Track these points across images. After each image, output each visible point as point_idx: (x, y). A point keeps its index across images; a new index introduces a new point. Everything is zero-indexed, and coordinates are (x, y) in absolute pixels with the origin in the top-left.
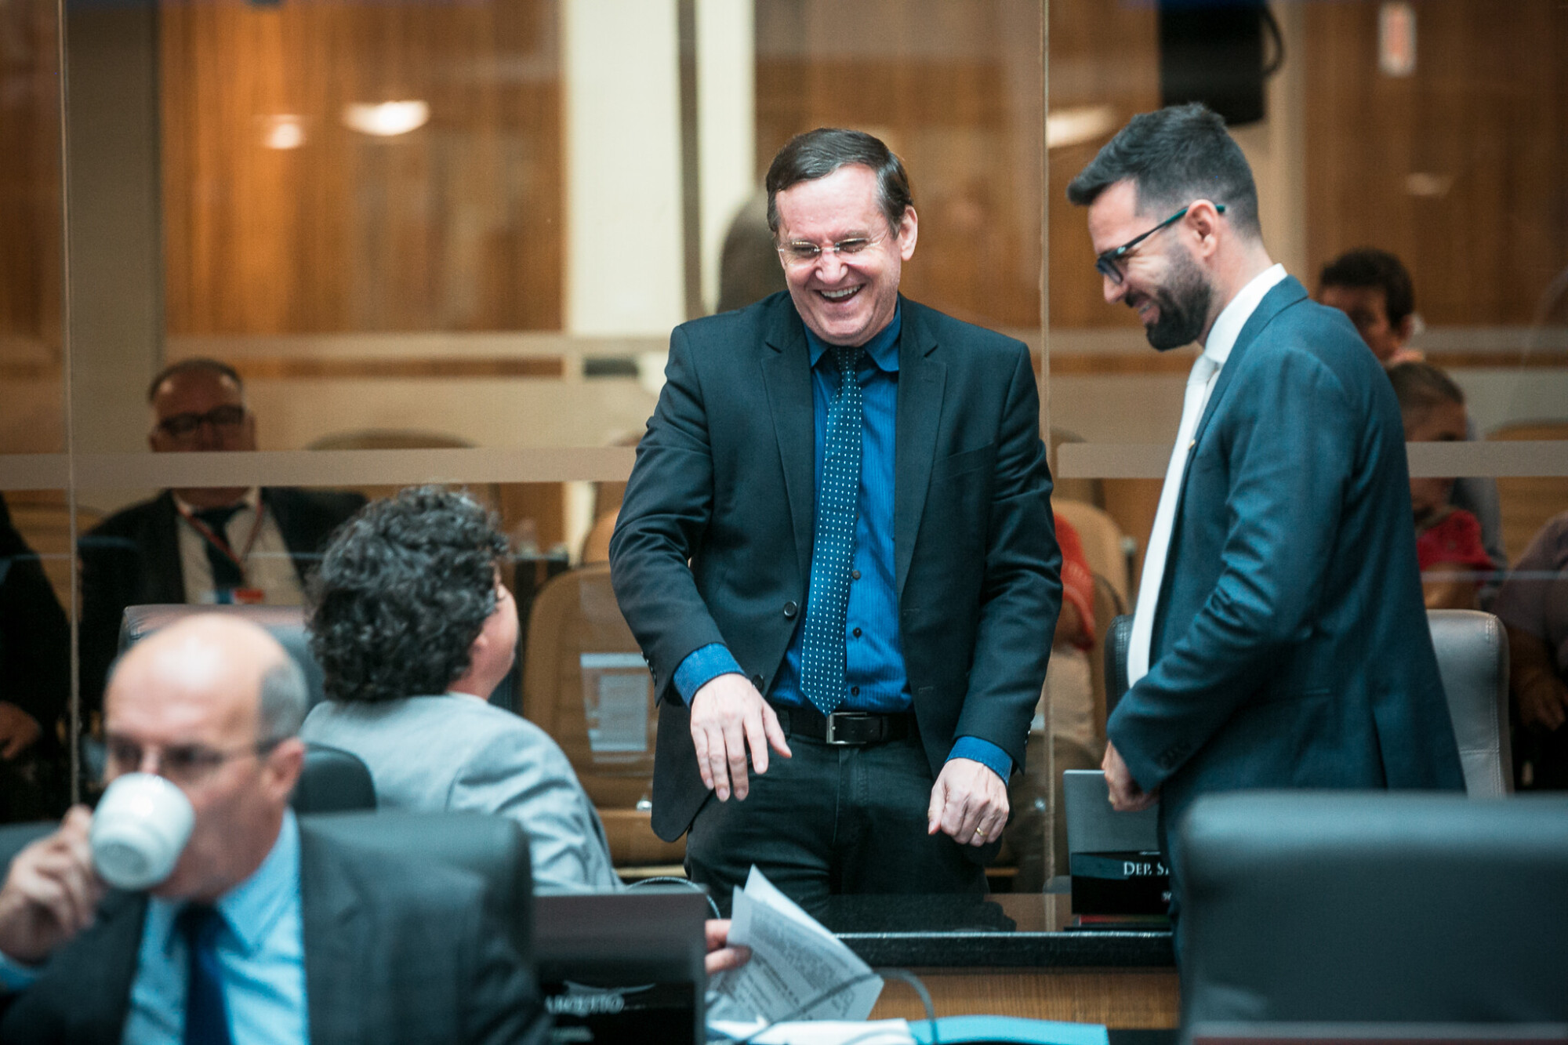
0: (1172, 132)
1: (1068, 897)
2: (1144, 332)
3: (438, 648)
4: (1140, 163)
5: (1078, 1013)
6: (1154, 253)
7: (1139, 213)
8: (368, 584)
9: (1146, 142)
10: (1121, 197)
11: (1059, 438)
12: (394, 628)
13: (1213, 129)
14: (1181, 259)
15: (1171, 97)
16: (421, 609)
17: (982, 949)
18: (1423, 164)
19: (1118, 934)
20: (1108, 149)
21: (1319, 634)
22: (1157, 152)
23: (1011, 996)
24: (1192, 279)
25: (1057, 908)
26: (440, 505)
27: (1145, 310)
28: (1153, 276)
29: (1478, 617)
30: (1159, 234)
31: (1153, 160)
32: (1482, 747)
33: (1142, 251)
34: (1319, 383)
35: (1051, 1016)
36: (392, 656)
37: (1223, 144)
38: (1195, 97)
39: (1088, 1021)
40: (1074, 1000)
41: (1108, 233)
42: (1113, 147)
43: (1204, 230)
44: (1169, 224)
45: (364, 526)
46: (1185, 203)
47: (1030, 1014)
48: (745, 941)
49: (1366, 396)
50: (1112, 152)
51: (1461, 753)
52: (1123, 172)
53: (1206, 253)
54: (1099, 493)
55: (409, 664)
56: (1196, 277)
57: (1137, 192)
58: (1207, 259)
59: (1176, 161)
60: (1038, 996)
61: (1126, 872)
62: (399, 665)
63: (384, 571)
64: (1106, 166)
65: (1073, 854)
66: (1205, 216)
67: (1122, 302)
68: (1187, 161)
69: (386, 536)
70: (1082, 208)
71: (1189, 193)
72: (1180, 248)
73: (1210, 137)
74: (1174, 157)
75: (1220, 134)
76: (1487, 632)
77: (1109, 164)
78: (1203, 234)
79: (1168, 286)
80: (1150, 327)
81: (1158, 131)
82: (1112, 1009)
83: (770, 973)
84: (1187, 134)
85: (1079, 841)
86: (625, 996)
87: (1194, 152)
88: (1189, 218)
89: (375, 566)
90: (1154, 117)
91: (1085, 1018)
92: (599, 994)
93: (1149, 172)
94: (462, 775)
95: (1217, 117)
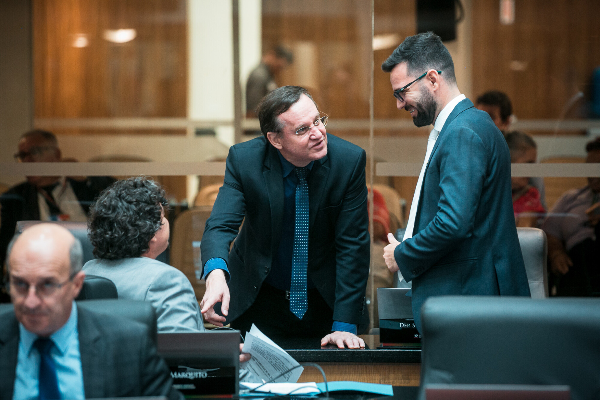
0: (421, 43)
1: (378, 336)
2: (412, 120)
3: (135, 242)
4: (408, 56)
5: (382, 380)
6: (415, 90)
7: (409, 75)
8: (111, 216)
9: (411, 48)
10: (402, 69)
11: (376, 161)
12: (118, 234)
13: (436, 42)
14: (425, 92)
15: (421, 30)
16: (130, 228)
17: (345, 356)
18: (517, 57)
19: (397, 350)
20: (396, 51)
21: (473, 237)
22: (415, 51)
23: (356, 374)
24: (429, 100)
25: (375, 341)
26: (143, 186)
27: (412, 112)
28: (414, 99)
29: (536, 231)
30: (417, 82)
31: (414, 54)
32: (535, 280)
33: (410, 89)
34: (473, 140)
35: (371, 381)
36: (117, 244)
37: (440, 48)
38: (429, 30)
39: (385, 383)
40: (380, 375)
41: (397, 83)
42: (398, 49)
43: (434, 81)
44: (420, 78)
45: (112, 192)
46: (426, 71)
47: (363, 381)
48: (249, 351)
49: (492, 145)
50: (398, 52)
51: (529, 282)
52: (402, 59)
53: (435, 89)
54: (392, 182)
55: (124, 247)
56: (431, 99)
57: (408, 67)
58: (435, 92)
59: (422, 55)
60: (367, 374)
61: (400, 327)
62: (120, 247)
63: (118, 210)
64: (396, 57)
65: (380, 319)
66: (434, 75)
67: (404, 109)
68: (426, 54)
69: (120, 197)
70: (387, 73)
71: (428, 67)
72: (425, 88)
73: (436, 45)
74: (422, 53)
75: (439, 44)
76: (539, 236)
77: (397, 56)
78: (433, 82)
79: (421, 103)
80: (414, 118)
81: (415, 43)
82: (395, 379)
83: (259, 364)
84: (426, 45)
85: (383, 315)
86: (208, 372)
87: (429, 51)
88: (428, 76)
89: (114, 209)
90: (414, 38)
91: (384, 382)
92: (198, 371)
93: (412, 59)
94: (150, 288)
95: (438, 37)
